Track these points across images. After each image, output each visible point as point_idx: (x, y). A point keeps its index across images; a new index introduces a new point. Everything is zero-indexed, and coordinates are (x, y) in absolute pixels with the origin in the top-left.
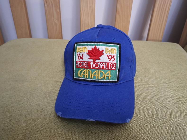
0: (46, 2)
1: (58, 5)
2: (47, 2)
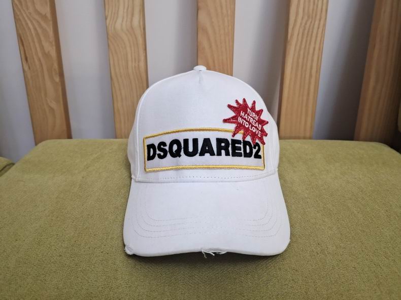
0: (26, 59)
1: (56, 66)
2: (28, 59)
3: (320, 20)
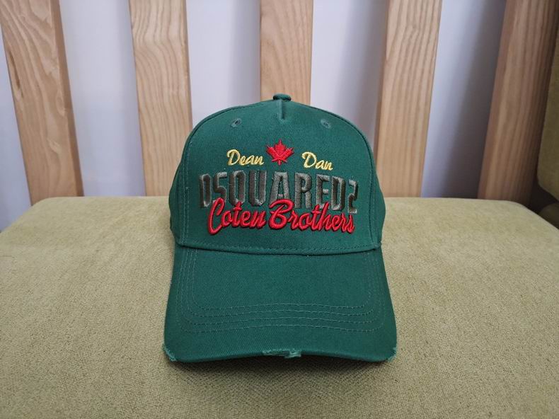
2: (21, 83)
3: (430, 33)
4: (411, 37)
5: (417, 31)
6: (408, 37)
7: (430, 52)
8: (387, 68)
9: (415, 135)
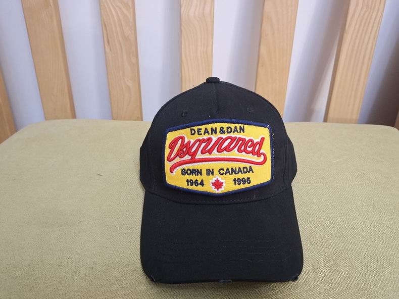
4: (364, 14)
5: (369, 10)
6: (362, 15)
7: (376, 25)
8: (345, 35)
9: (359, 80)
